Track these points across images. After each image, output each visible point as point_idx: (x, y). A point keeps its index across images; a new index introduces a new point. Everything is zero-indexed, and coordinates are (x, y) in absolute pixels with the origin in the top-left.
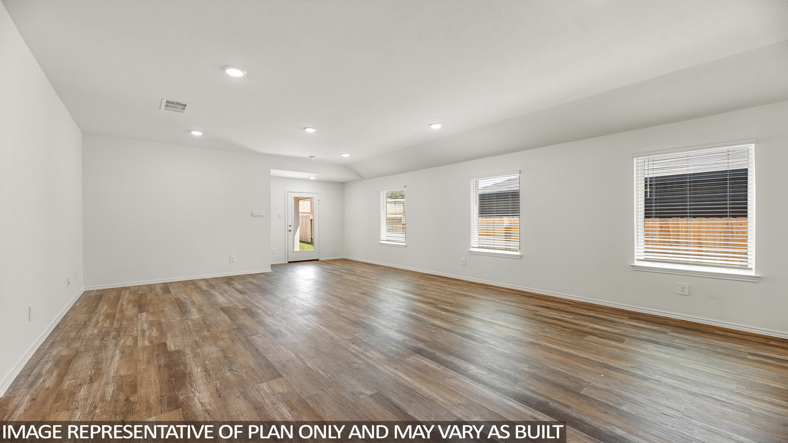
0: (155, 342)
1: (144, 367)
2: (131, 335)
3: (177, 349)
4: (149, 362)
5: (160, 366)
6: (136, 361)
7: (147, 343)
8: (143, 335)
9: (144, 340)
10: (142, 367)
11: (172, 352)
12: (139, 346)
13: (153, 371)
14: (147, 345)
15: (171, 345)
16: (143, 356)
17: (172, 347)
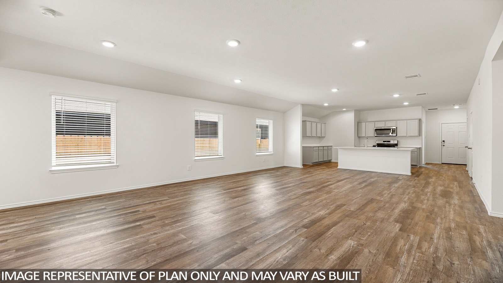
0: (405, 235)
1: (420, 223)
2: (422, 253)
3: (396, 223)
4: (417, 224)
5: (412, 219)
6: (424, 228)
7: (412, 237)
8: (412, 246)
9: (413, 241)
10: (421, 223)
11: (400, 223)
12: (419, 237)
13: (416, 219)
14: (412, 235)
15: (398, 227)
16: (418, 229)
17: (398, 226)
